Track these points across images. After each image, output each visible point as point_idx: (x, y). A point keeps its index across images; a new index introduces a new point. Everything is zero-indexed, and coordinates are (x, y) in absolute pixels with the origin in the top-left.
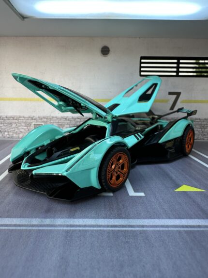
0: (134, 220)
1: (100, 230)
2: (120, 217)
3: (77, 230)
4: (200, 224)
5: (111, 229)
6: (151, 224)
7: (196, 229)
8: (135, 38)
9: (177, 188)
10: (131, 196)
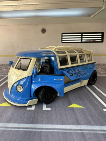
0: (39, 125)
1: (19, 130)
2: (32, 123)
3: (8, 130)
4: (72, 128)
5: (24, 130)
6: (46, 127)
7: (68, 131)
8: (59, 24)
9: (70, 105)
10: (43, 110)
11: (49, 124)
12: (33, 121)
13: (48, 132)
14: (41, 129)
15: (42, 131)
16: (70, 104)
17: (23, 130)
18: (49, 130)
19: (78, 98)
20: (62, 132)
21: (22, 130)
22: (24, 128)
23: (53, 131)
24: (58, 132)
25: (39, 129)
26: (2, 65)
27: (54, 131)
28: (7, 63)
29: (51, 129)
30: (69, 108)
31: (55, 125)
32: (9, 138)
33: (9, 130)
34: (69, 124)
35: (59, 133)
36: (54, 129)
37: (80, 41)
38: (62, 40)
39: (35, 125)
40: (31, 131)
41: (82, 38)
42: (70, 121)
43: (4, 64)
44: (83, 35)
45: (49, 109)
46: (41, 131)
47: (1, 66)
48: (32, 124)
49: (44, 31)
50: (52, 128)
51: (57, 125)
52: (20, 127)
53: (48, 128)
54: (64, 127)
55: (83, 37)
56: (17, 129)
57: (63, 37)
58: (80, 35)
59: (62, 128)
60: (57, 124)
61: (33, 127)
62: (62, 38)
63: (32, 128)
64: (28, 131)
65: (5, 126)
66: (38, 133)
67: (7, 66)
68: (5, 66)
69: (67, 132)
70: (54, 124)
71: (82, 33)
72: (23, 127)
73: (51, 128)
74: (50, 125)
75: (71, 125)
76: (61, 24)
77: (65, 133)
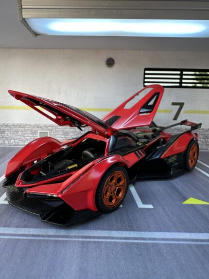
0: (145, 233)
1: (114, 242)
6: (162, 237)
8: (140, 50)
9: (185, 201)
10: (140, 208)
11: (165, 231)
12: (132, 227)
13: (170, 244)
14: (154, 239)
15: (158, 243)
16: (185, 199)
17: (123, 242)
18: (169, 242)
19: (193, 188)
20: (194, 244)
21: (118, 241)
22: (121, 238)
23: (177, 242)
24: (188, 244)
25: (150, 239)
26: (24, 126)
27: (180, 242)
28: (35, 123)
29: (173, 240)
30: (186, 204)
31: (177, 233)
32: (103, 255)
33: (94, 242)
34: (200, 232)
35: (190, 246)
36: (178, 240)
37: (178, 85)
38: (145, 82)
39: (138, 232)
40: (138, 243)
41: (181, 79)
42: (201, 227)
43: (30, 125)
44: (184, 73)
45: (151, 206)
46: (155, 244)
47: (23, 129)
48: (131, 231)
49: (110, 63)
50: (174, 237)
51: (179, 233)
52: (111, 236)
53: (165, 237)
54: (194, 236)
55: (184, 77)
56: (109, 240)
57: (146, 76)
58: (179, 72)
59: (191, 238)
60: (179, 231)
61: (137, 236)
62: (145, 78)
63: (136, 239)
64: (131, 243)
65: (82, 235)
66: (152, 246)
67: (35, 129)
68: (31, 129)
69: (203, 245)
70: (173, 232)
71: (182, 70)
72: (119, 236)
73: (171, 238)
74: (167, 233)
75: (205, 232)
76: (144, 50)
77: (201, 245)
